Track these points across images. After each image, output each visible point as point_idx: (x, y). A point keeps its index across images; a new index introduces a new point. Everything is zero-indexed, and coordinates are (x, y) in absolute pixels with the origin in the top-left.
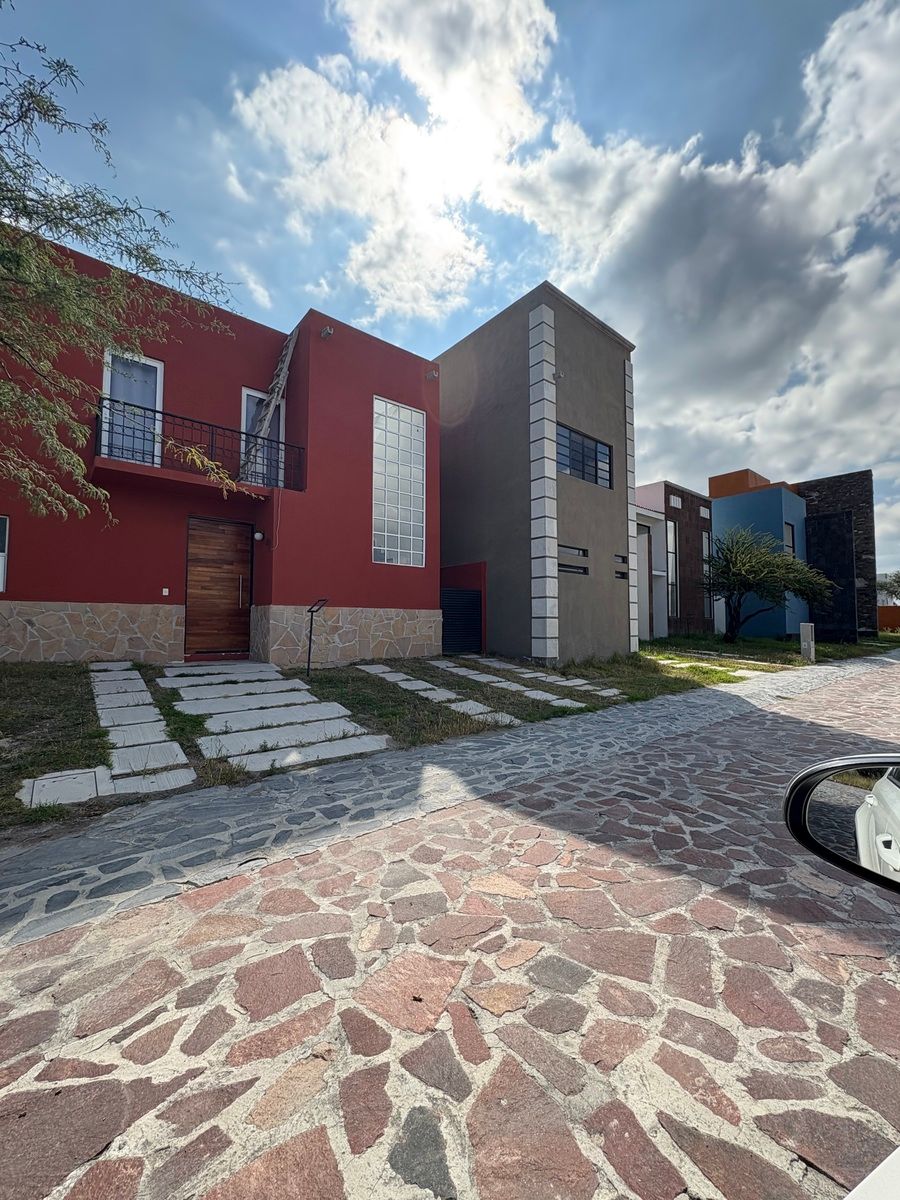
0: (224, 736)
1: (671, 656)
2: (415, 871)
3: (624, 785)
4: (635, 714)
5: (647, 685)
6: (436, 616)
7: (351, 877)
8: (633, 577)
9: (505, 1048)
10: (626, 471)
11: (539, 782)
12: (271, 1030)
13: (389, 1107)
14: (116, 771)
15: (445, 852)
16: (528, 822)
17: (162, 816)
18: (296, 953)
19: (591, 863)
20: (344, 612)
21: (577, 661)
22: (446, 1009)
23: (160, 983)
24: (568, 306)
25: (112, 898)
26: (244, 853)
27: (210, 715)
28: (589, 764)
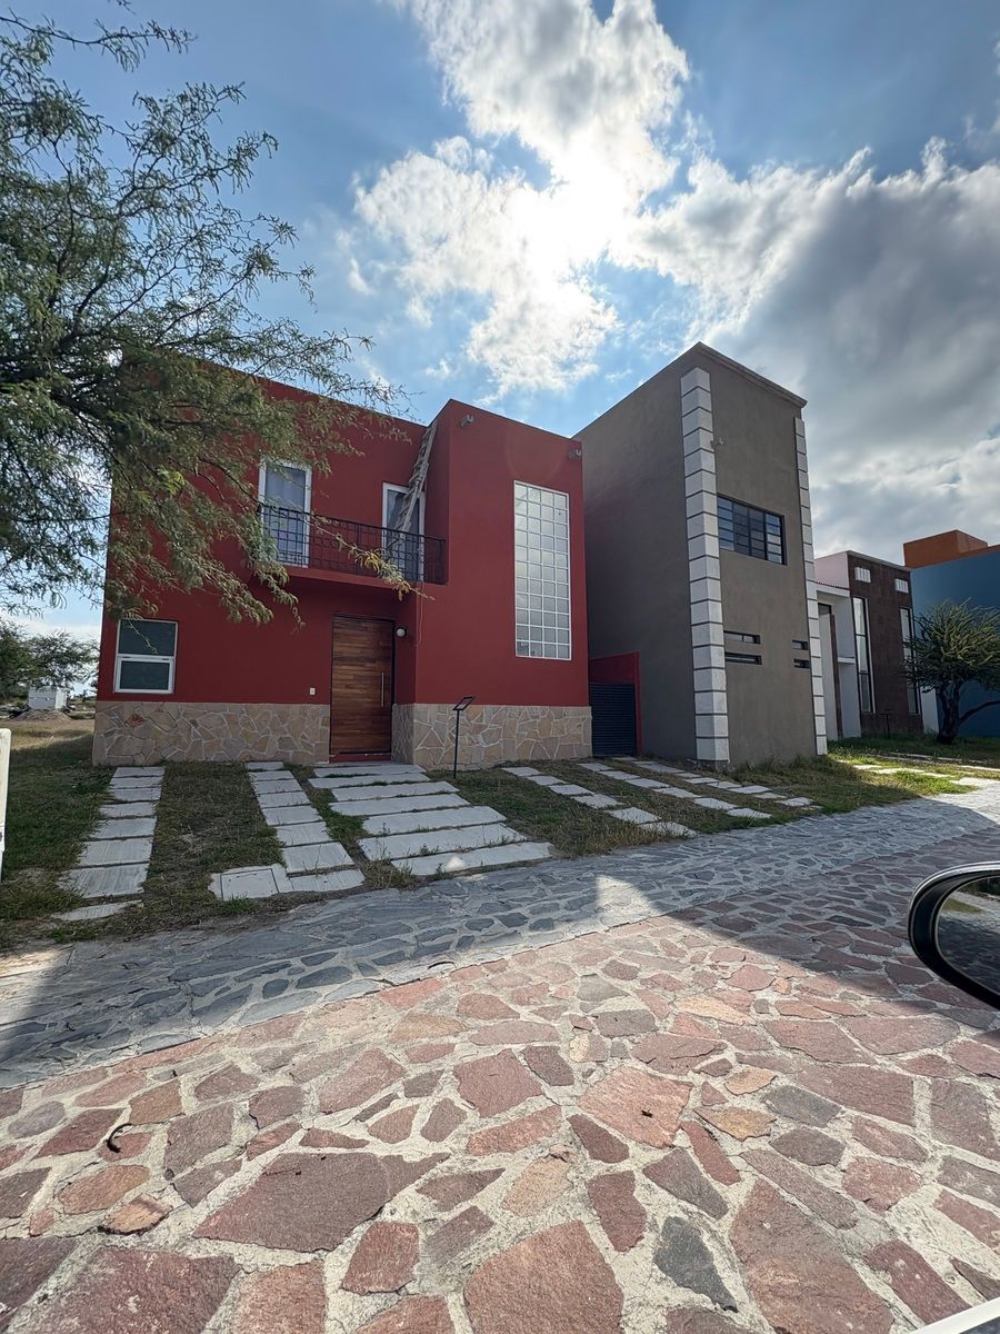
0: (383, 839)
1: (869, 760)
2: (612, 987)
3: (837, 908)
4: (836, 827)
5: (846, 795)
6: (585, 713)
7: (543, 988)
8: (816, 667)
9: (756, 1172)
10: (801, 544)
11: (730, 900)
12: (503, 1126)
13: (643, 1214)
14: (291, 870)
15: (639, 970)
16: (728, 944)
17: (343, 914)
18: (509, 1057)
19: (813, 992)
20: (487, 710)
21: (752, 765)
22: (680, 1127)
23: (383, 1074)
24: (724, 367)
25: (319, 989)
26: (431, 955)
27: (367, 817)
28: (788, 883)
